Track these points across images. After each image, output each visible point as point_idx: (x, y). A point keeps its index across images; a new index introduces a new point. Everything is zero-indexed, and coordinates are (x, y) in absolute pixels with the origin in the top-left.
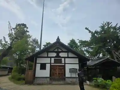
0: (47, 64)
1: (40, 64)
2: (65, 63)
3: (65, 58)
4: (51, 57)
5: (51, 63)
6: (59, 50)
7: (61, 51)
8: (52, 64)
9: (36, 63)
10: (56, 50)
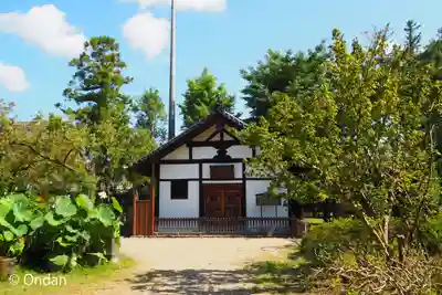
0: (189, 182)
1: (169, 183)
2: (244, 179)
4: (201, 162)
5: (201, 179)
6: (227, 138)
7: (231, 139)
8: (204, 182)
9: (158, 180)
10: (217, 138)
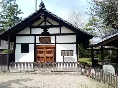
0: (30, 45)
2: (56, 43)
3: (55, 35)
4: (35, 35)
5: (35, 43)
6: (48, 24)
7: (50, 25)
8: (37, 45)
9: (15, 44)
10: (43, 24)
